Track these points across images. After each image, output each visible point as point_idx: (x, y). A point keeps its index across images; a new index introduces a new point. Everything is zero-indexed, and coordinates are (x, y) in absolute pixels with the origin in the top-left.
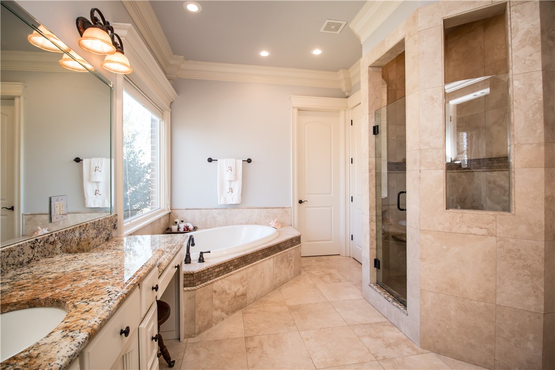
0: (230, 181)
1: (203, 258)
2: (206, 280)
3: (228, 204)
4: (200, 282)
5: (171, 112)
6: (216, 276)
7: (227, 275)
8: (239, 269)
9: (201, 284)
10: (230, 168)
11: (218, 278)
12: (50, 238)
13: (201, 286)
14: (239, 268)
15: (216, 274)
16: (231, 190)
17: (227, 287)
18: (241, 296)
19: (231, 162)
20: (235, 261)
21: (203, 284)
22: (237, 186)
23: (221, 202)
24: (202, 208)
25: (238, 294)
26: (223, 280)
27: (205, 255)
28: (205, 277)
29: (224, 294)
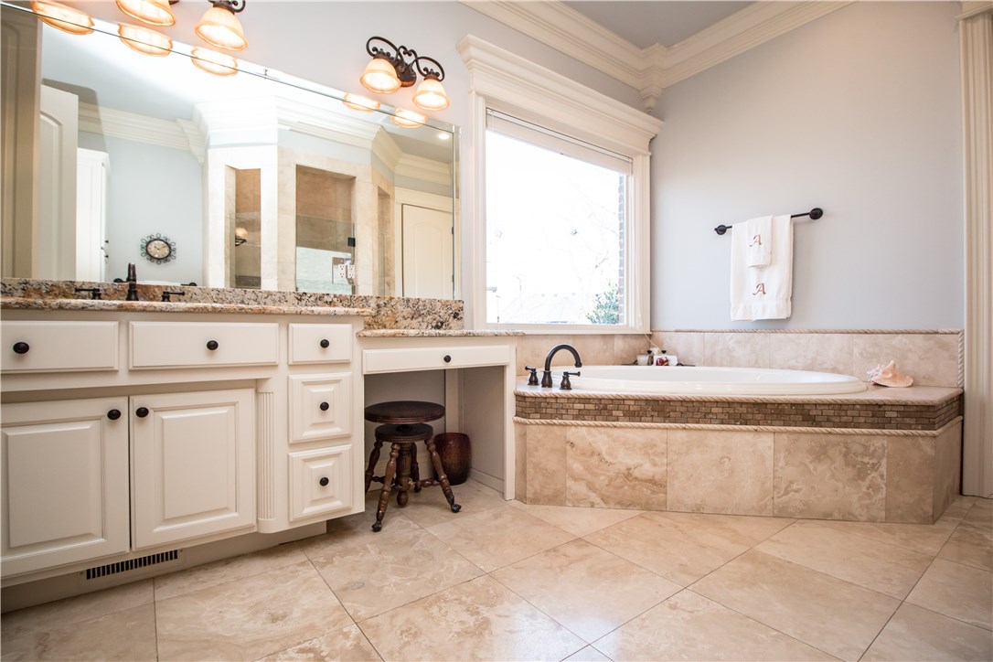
0: (760, 268)
1: (568, 382)
2: (552, 417)
3: (754, 319)
4: (538, 416)
5: (651, 157)
6: (576, 417)
7: (604, 423)
8: (641, 424)
9: (541, 418)
10: (757, 238)
11: (579, 422)
12: (326, 297)
13: (538, 421)
14: (640, 421)
15: (576, 412)
16: (762, 289)
17: (603, 449)
18: (646, 481)
19: (760, 225)
20: (627, 402)
21: (543, 421)
22: (778, 278)
23: (737, 315)
24: (705, 329)
25: (636, 473)
26: (593, 430)
27: (571, 378)
28: (549, 411)
29: (596, 458)
